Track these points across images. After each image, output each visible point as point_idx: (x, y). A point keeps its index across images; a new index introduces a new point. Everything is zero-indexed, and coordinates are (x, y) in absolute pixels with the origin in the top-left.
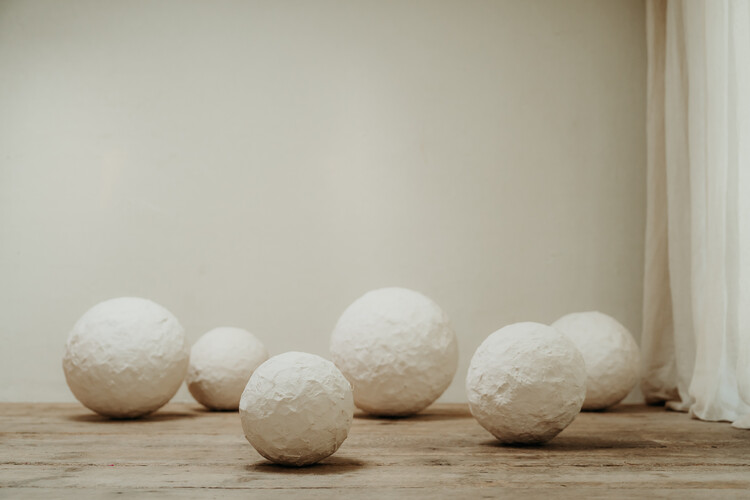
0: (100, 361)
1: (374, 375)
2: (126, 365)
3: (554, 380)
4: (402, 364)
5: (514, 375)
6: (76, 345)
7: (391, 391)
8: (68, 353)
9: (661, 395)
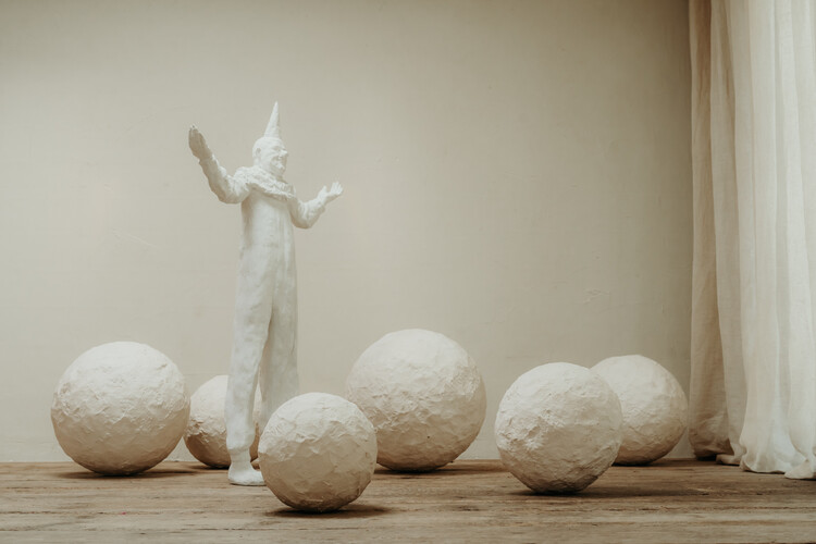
0: (93, 412)
1: (394, 424)
2: (124, 415)
3: (588, 423)
4: (425, 412)
5: (546, 418)
6: (67, 394)
7: (413, 443)
8: (58, 403)
9: (712, 448)
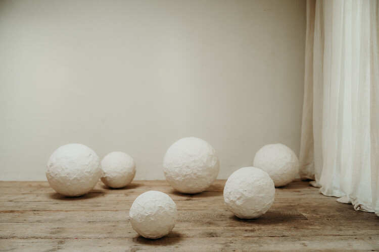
0: (63, 175)
1: (183, 178)
2: (75, 176)
3: (261, 195)
4: (195, 174)
5: (244, 193)
6: (52, 167)
7: (190, 185)
8: (48, 171)
